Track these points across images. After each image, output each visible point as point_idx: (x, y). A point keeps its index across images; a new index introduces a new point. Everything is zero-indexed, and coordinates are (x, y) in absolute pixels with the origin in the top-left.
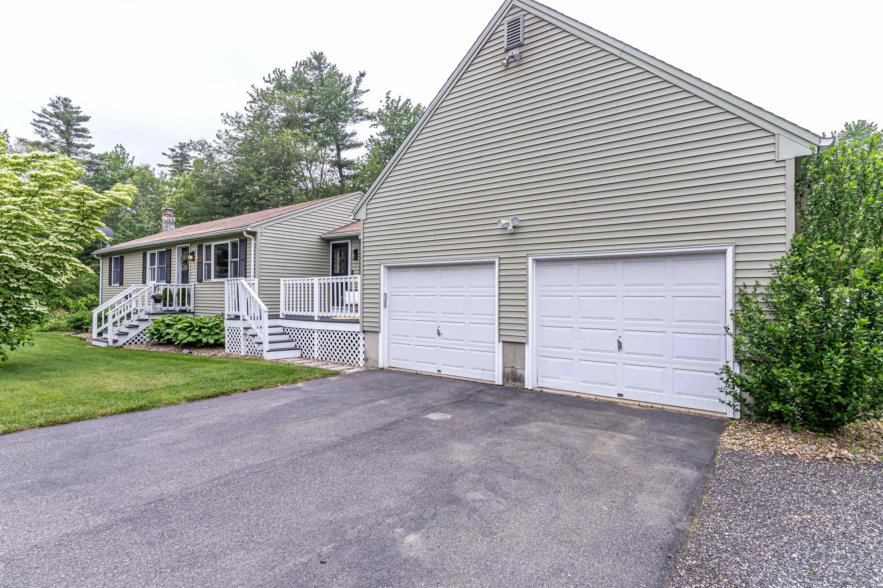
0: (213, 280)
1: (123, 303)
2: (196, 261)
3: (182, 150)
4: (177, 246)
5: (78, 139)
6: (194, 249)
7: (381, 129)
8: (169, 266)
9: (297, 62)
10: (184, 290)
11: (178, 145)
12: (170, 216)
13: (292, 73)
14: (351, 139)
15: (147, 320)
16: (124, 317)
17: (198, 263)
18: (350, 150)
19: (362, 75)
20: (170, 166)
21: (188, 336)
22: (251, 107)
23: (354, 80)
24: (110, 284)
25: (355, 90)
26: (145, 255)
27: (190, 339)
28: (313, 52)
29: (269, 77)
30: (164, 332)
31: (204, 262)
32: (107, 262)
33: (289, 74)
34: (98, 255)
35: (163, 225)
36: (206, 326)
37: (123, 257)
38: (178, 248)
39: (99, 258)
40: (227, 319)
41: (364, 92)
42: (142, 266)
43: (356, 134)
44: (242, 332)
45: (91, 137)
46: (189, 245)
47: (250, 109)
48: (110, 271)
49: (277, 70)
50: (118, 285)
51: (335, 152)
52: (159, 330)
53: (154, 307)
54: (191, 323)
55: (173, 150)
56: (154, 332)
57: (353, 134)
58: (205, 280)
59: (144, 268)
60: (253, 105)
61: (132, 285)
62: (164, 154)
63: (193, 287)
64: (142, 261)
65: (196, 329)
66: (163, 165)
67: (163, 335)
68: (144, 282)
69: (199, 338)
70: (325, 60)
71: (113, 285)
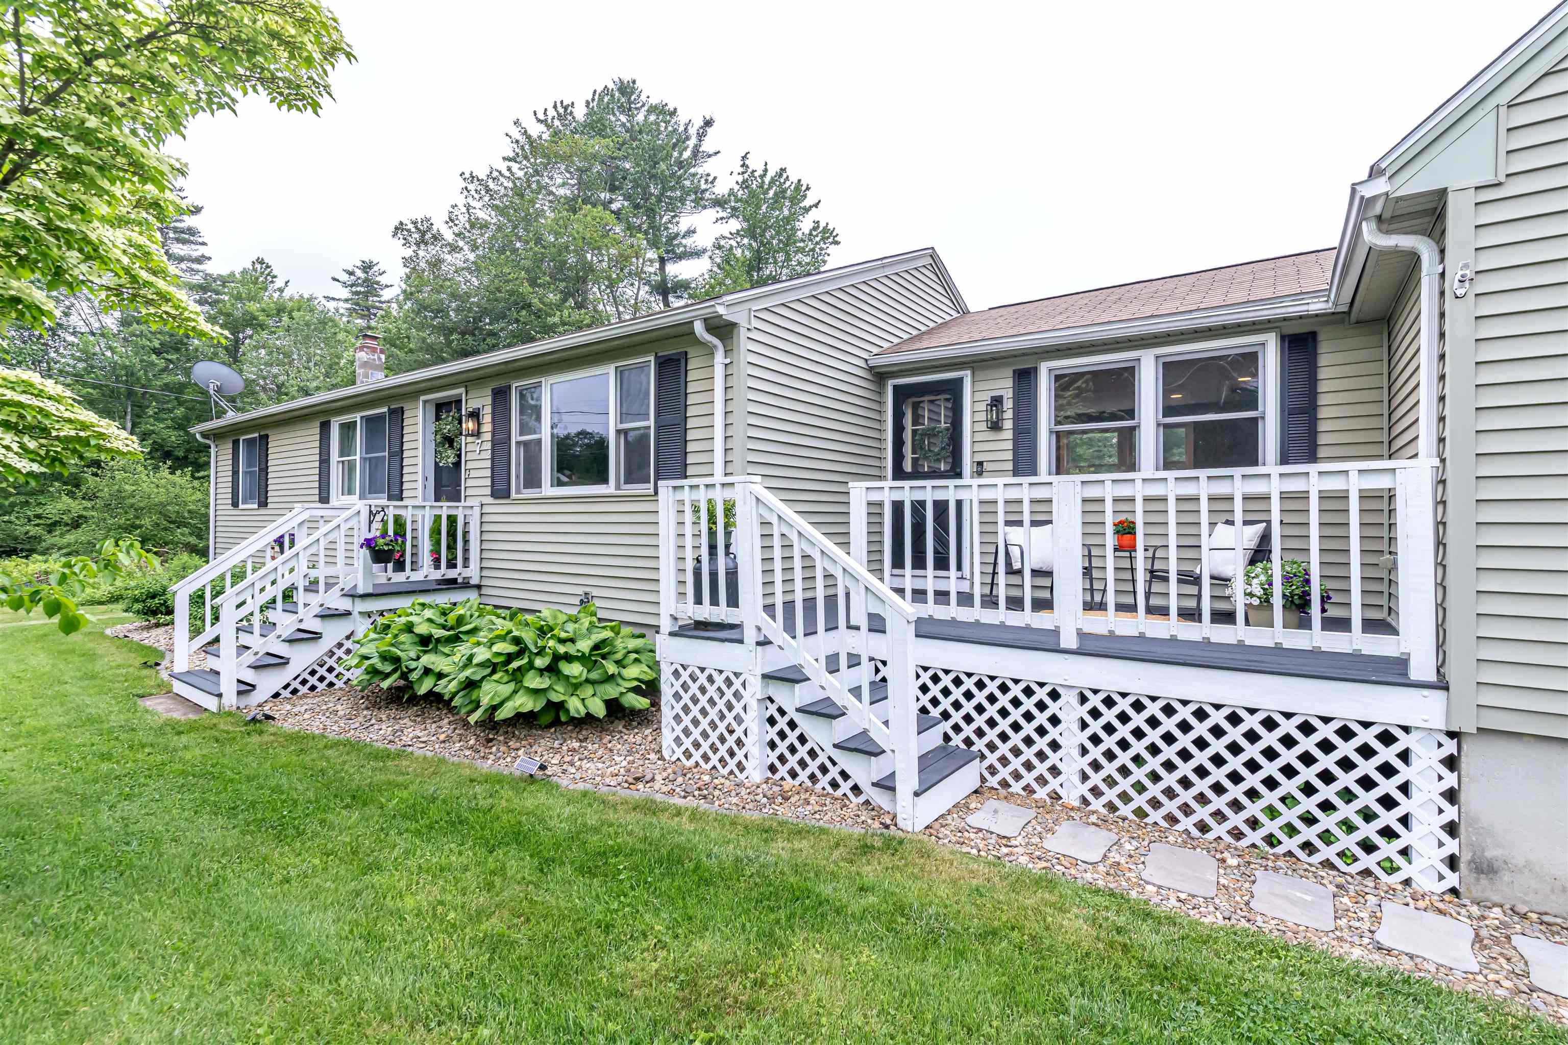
0: (548, 489)
1: (270, 565)
2: (487, 436)
3: (367, 273)
4: (423, 398)
5: (180, 246)
6: (481, 401)
7: (735, 225)
8: (398, 454)
9: (595, 92)
10: (452, 520)
11: (359, 264)
12: (374, 350)
13: (585, 110)
14: (684, 241)
15: (348, 614)
16: (274, 601)
17: (494, 443)
18: (684, 262)
19: (708, 123)
20: (346, 300)
21: (515, 692)
22: (509, 169)
23: (693, 131)
24: (235, 504)
25: (696, 153)
26: (325, 427)
27: (524, 703)
28: (617, 80)
29: (545, 113)
30: (413, 665)
31: (515, 437)
32: (227, 450)
33: (580, 112)
34: (204, 435)
35: (359, 371)
36: (570, 649)
37: (267, 436)
38: (425, 402)
39: (207, 442)
40: (671, 634)
41: (710, 156)
42: (317, 457)
43: (694, 232)
44: (755, 690)
45: (204, 244)
46: (462, 390)
47: (507, 174)
48: (235, 473)
49: (559, 105)
50: (256, 506)
51: (657, 265)
52: (397, 660)
53: (368, 572)
54: (517, 641)
55: (351, 273)
56: (380, 666)
57: (690, 232)
58: (518, 491)
59: (324, 461)
60: (515, 167)
61: (296, 505)
62: (334, 279)
63: (477, 511)
64: (317, 444)
65: (539, 662)
66: (333, 299)
67: (414, 676)
68: (324, 498)
69: (555, 698)
70: (639, 96)
71: (241, 506)
